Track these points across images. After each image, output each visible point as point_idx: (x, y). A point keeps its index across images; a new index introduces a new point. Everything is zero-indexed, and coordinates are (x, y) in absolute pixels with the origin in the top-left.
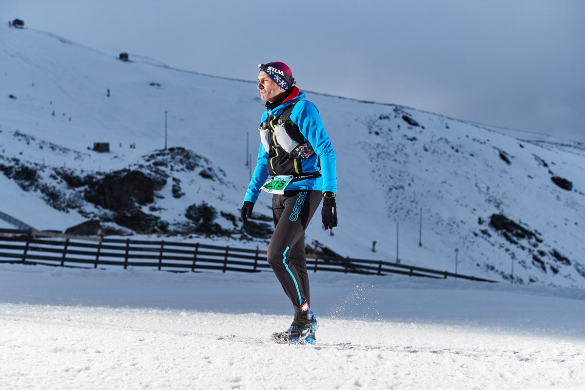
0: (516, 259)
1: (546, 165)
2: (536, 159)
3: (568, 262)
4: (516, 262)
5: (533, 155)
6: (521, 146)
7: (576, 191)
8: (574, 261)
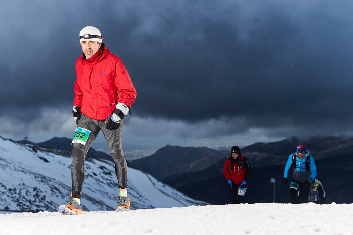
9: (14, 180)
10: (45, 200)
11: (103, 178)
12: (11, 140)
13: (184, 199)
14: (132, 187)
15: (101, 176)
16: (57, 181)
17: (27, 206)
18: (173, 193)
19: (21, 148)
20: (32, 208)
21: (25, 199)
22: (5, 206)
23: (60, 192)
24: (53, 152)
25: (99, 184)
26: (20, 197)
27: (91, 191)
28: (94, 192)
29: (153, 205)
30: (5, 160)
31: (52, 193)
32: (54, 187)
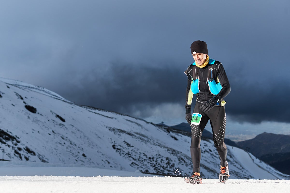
0: (5, 152)
1: (22, 98)
2: (16, 95)
3: (34, 154)
4: (5, 154)
5: (15, 92)
6: (8, 87)
7: (38, 113)
8: (37, 153)
9: (153, 151)
10: (174, 167)
11: (216, 153)
12: (152, 123)
13: (275, 172)
14: (237, 161)
15: (215, 152)
16: (184, 154)
17: (161, 170)
18: (267, 168)
19: (158, 129)
20: (165, 172)
21: (160, 165)
22: (146, 169)
23: (185, 162)
24: (181, 133)
25: (213, 158)
26: (156, 164)
27: (207, 163)
28: (209, 163)
29: (252, 176)
30: (147, 137)
31: (179, 162)
32: (180, 158)
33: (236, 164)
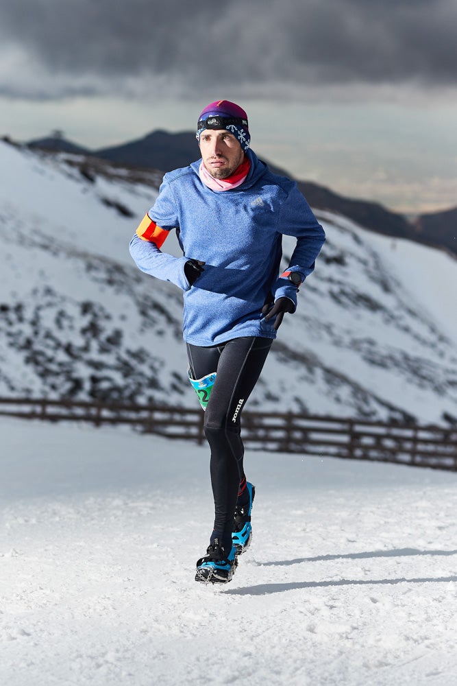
9: (18, 275)
10: (120, 345)
12: (7, 140)
14: (413, 307)
17: (61, 364)
19: (40, 165)
21: (54, 339)
23: (170, 320)
26: (36, 333)
31: (144, 324)
32: (149, 303)
33: (408, 321)
